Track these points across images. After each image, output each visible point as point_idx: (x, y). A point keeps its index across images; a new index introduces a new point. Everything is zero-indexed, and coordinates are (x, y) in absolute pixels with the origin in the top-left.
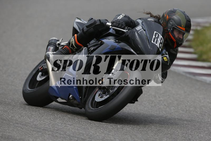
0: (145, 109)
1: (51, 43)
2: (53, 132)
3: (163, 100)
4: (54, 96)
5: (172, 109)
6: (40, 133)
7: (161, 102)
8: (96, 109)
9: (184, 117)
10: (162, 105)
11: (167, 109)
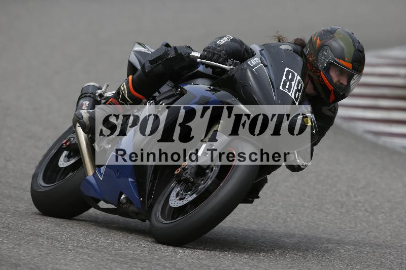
0: (328, 218)
1: (86, 93)
2: (150, 262)
3: (362, 201)
4: (91, 197)
5: (380, 218)
6: (125, 265)
7: (360, 205)
8: (171, 222)
9: (403, 232)
10: (360, 210)
11: (371, 218)
